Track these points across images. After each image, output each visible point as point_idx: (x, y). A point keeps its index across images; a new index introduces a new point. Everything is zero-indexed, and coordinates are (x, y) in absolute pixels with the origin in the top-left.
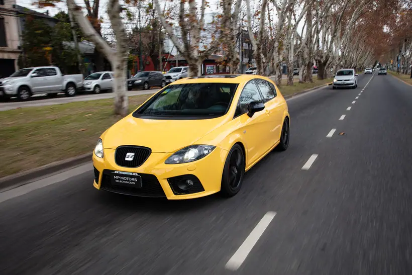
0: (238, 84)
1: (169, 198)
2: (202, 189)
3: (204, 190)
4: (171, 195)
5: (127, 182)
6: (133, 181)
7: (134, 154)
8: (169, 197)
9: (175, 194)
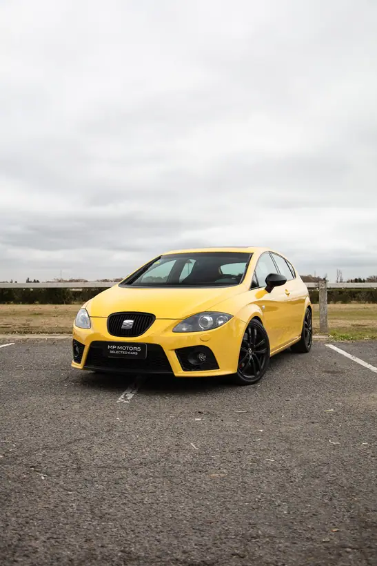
0: (252, 254)
1: (176, 375)
2: (216, 367)
3: (219, 368)
4: (179, 371)
5: (126, 353)
6: (135, 351)
7: (132, 321)
8: (177, 373)
9: (184, 370)
